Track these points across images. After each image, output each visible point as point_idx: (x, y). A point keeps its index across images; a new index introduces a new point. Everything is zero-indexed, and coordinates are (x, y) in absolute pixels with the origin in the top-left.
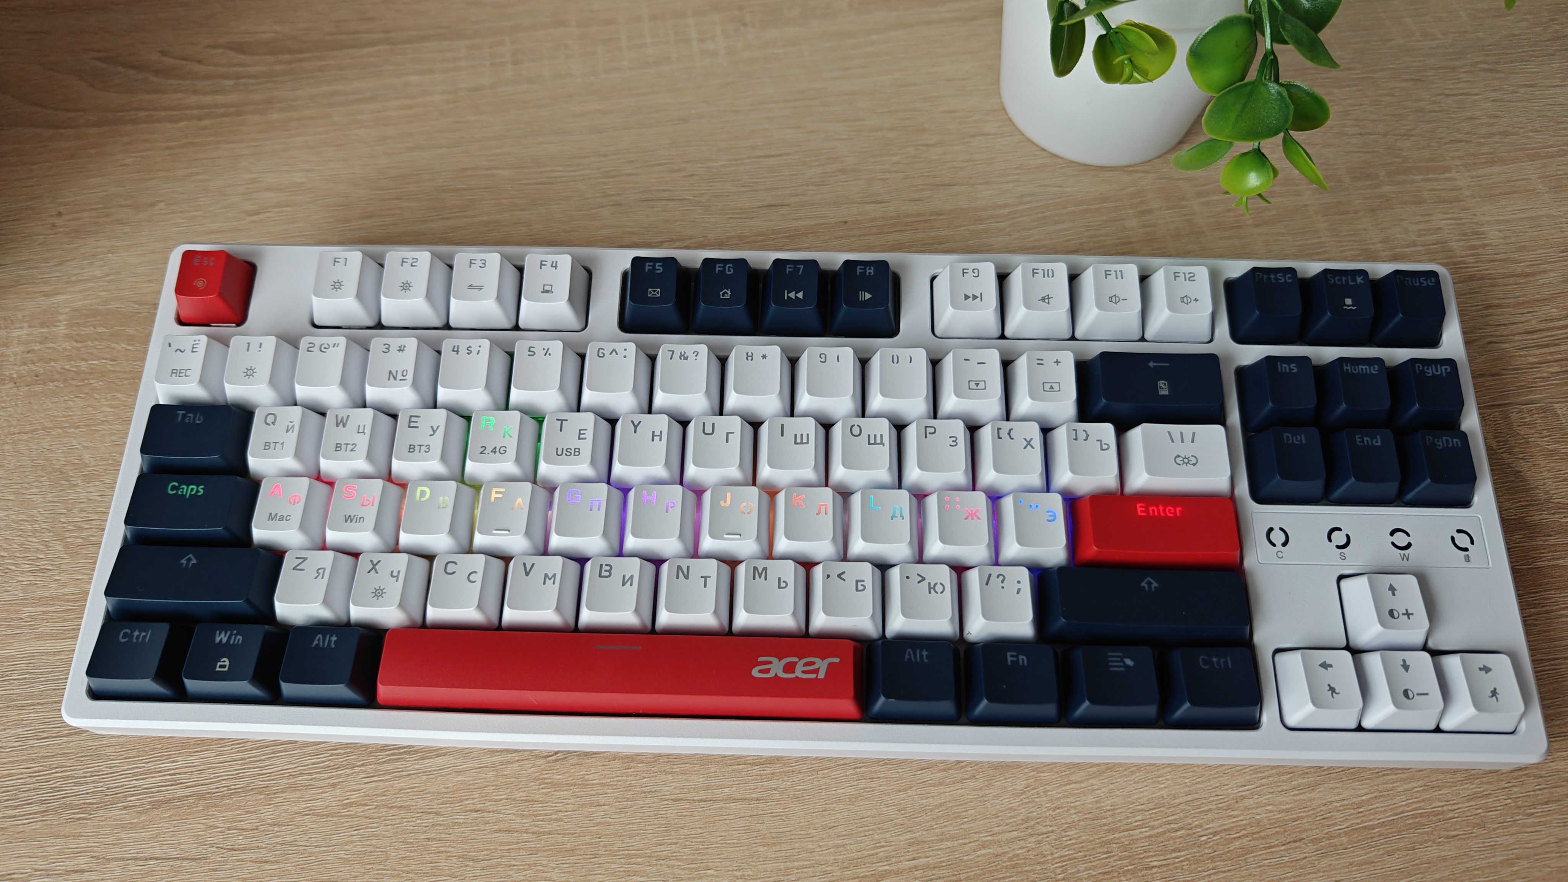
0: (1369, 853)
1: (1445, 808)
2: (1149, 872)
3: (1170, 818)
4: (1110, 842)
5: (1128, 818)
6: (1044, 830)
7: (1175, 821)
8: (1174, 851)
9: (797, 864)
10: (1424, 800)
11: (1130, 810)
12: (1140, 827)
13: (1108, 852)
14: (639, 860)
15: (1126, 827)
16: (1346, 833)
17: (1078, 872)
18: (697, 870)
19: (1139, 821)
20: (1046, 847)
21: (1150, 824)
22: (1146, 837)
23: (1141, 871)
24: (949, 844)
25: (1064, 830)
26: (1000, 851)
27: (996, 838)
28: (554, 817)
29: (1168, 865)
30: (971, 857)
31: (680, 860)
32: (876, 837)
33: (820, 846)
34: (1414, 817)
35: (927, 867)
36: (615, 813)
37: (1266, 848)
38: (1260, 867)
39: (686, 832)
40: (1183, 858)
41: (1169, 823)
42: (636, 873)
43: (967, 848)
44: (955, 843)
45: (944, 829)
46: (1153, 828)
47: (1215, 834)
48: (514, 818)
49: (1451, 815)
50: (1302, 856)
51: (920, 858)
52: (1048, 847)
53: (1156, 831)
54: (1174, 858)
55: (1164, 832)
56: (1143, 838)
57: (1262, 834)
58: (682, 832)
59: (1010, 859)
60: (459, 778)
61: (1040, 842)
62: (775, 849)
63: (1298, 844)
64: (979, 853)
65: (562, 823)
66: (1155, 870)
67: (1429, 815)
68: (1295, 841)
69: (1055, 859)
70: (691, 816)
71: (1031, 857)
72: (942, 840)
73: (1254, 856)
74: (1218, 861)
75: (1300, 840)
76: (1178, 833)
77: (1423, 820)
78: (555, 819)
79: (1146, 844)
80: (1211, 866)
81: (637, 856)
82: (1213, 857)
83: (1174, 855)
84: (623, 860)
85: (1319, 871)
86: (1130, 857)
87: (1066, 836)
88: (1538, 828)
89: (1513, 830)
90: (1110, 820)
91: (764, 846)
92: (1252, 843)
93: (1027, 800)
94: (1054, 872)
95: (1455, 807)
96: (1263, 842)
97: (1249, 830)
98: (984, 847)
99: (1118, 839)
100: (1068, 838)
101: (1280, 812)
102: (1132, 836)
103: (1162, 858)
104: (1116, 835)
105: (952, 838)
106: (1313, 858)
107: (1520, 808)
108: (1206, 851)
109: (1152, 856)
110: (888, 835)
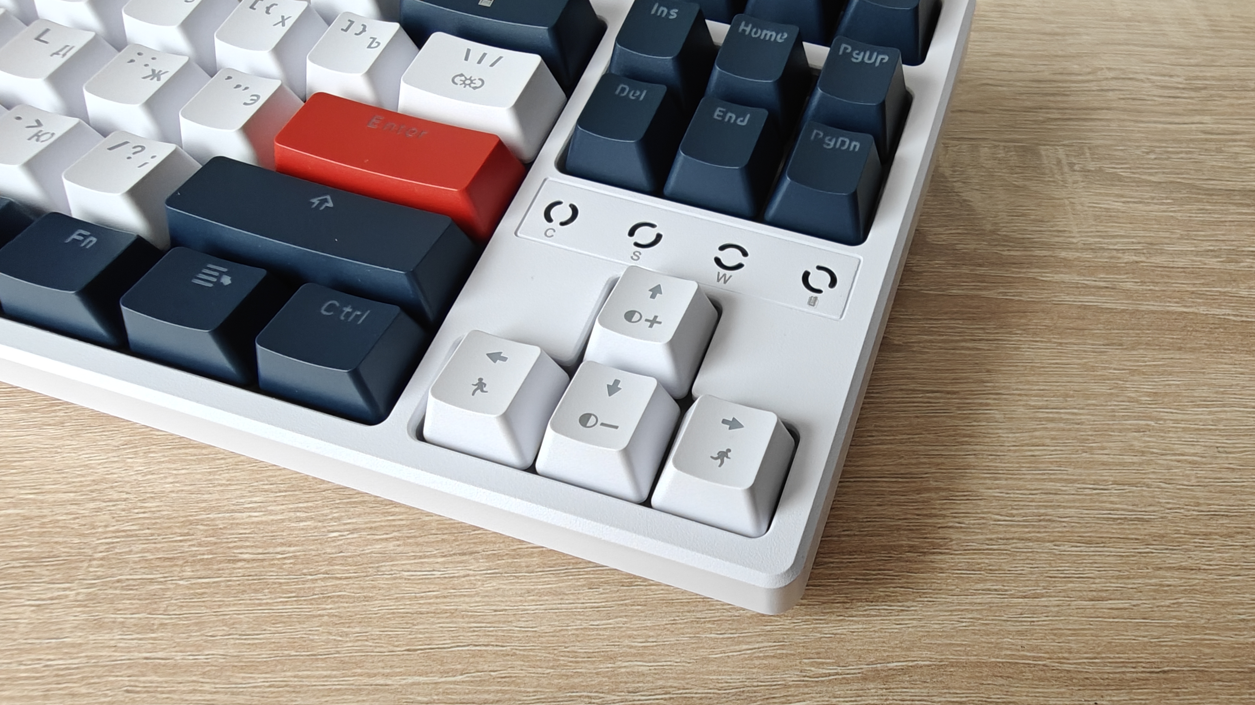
0: (563, 581)
2: (231, 565)
3: (301, 505)
4: (198, 522)
6: (115, 496)
8: (282, 544)
11: (250, 489)
13: (188, 534)
15: (233, 508)
17: (130, 552)
19: (256, 502)
20: (104, 517)
21: (269, 508)
22: (252, 523)
23: (221, 562)
25: (144, 501)
29: (263, 560)
37: (415, 557)
38: (395, 578)
40: (291, 555)
41: (297, 510)
46: (271, 513)
50: (462, 573)
54: (277, 553)
55: (283, 521)
56: (248, 524)
57: (420, 540)
61: (99, 510)
66: (240, 564)
71: (76, 526)
73: (393, 565)
74: (337, 565)
76: (302, 524)
79: (247, 531)
80: (324, 569)
83: (279, 549)
85: (477, 594)
86: (215, 543)
87: (141, 507)
90: (216, 496)
92: (400, 549)
93: (116, 459)
94: (95, 548)
96: (417, 549)
99: (213, 520)
100: (143, 510)
102: (234, 519)
103: (260, 551)
104: (212, 516)
106: (478, 577)
108: (329, 550)
109: (248, 547)
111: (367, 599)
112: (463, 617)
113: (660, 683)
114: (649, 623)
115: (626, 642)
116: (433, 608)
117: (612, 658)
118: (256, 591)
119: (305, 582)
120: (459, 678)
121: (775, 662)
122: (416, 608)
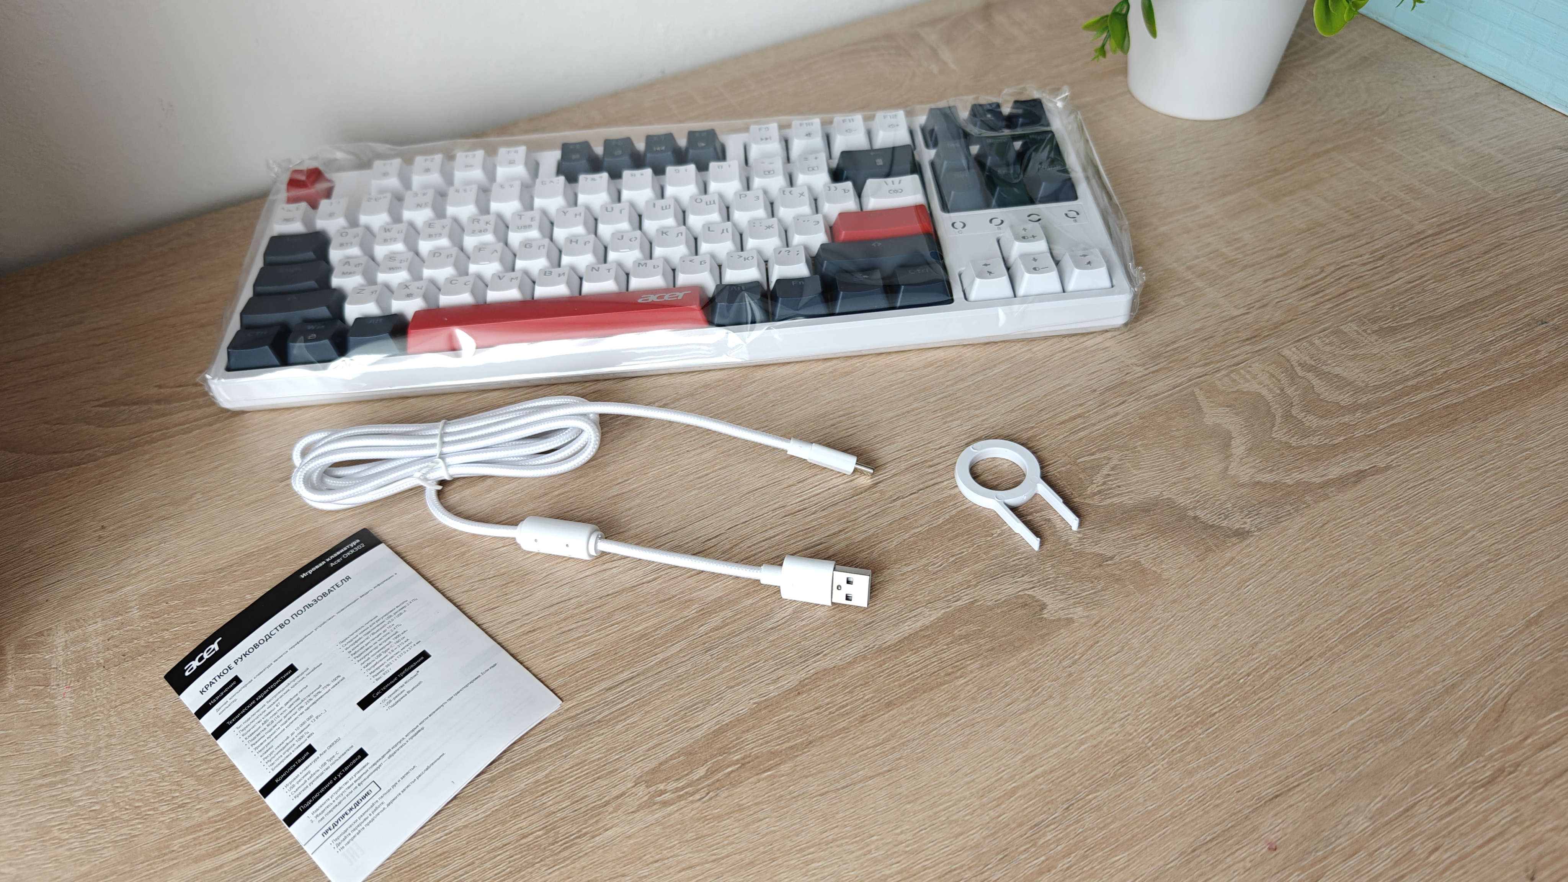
0: (1362, 651)
1: (1400, 602)
2: (1213, 718)
4: (1175, 707)
5: (1180, 686)
6: (1122, 716)
7: (1216, 677)
8: (1225, 697)
9: (941, 807)
10: (1383, 602)
12: (1192, 689)
13: (1177, 715)
14: (812, 850)
16: (1340, 642)
17: (1161, 736)
18: (862, 840)
20: (1129, 728)
22: (1199, 695)
23: (1207, 719)
24: (1055, 751)
26: (1095, 742)
27: (1088, 734)
28: (726, 842)
29: (1224, 708)
30: (1075, 754)
31: (846, 838)
32: (996, 765)
33: (954, 788)
34: (1382, 615)
35: (1044, 774)
36: (777, 822)
39: (841, 815)
41: (1211, 679)
42: (813, 861)
43: (1069, 749)
44: (1059, 748)
45: (1046, 742)
46: (1201, 686)
47: (1248, 675)
48: (691, 855)
49: (1406, 606)
50: (1317, 669)
51: (1036, 769)
52: (1130, 727)
53: (1205, 688)
55: (1211, 687)
57: (1282, 663)
58: (838, 816)
59: (1106, 745)
60: (632, 842)
61: (1123, 725)
62: (920, 802)
63: (1310, 661)
64: (1080, 749)
65: (734, 845)
66: (1217, 715)
67: (1391, 611)
68: (1307, 660)
69: (1139, 734)
70: (841, 801)
72: (1048, 750)
75: (1311, 658)
76: (1222, 684)
77: (1389, 616)
78: (727, 844)
79: (1202, 700)
80: (1256, 698)
81: (809, 848)
82: (1255, 692)
83: (1226, 700)
84: (798, 855)
85: (1334, 675)
86: (1195, 712)
87: (1141, 714)
88: (1469, 594)
89: (1454, 601)
90: (1167, 692)
91: (909, 803)
92: (1278, 672)
94: (1143, 742)
95: (1406, 600)
97: (1271, 664)
98: (1083, 744)
101: (1287, 644)
102: (1188, 698)
104: (1177, 701)
105: (1055, 746)
107: (1450, 585)
108: (1248, 689)
109: (1211, 706)
110: (1004, 761)
111: (1290, 701)
112: (1340, 686)
113: (1451, 671)
114: (1418, 649)
115: (1418, 662)
116: (1323, 690)
117: (1420, 672)
118: (1239, 722)
119: (1255, 707)
120: (1368, 712)
121: (1485, 638)
122: (1315, 694)
